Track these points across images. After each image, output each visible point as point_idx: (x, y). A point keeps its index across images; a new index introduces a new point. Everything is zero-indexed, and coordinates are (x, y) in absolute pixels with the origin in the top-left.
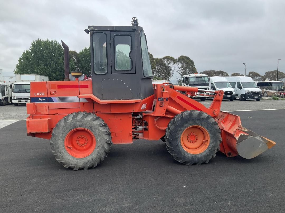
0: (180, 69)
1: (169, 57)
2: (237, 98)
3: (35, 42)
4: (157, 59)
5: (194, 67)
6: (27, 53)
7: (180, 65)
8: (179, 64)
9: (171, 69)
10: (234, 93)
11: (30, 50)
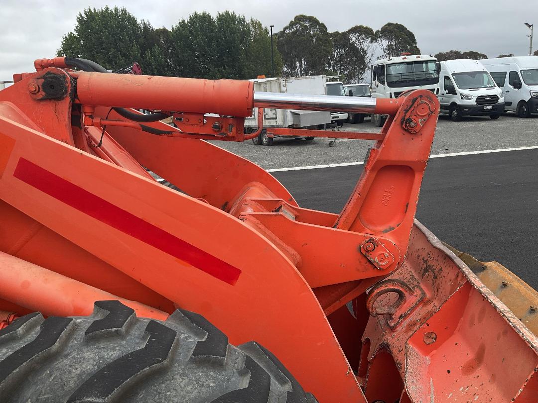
0: (384, 52)
1: (361, 27)
2: (508, 112)
3: (83, 15)
4: (336, 34)
5: (416, 47)
6: (70, 39)
7: (385, 43)
8: (383, 41)
9: (365, 54)
10: (501, 100)
11: (75, 33)
